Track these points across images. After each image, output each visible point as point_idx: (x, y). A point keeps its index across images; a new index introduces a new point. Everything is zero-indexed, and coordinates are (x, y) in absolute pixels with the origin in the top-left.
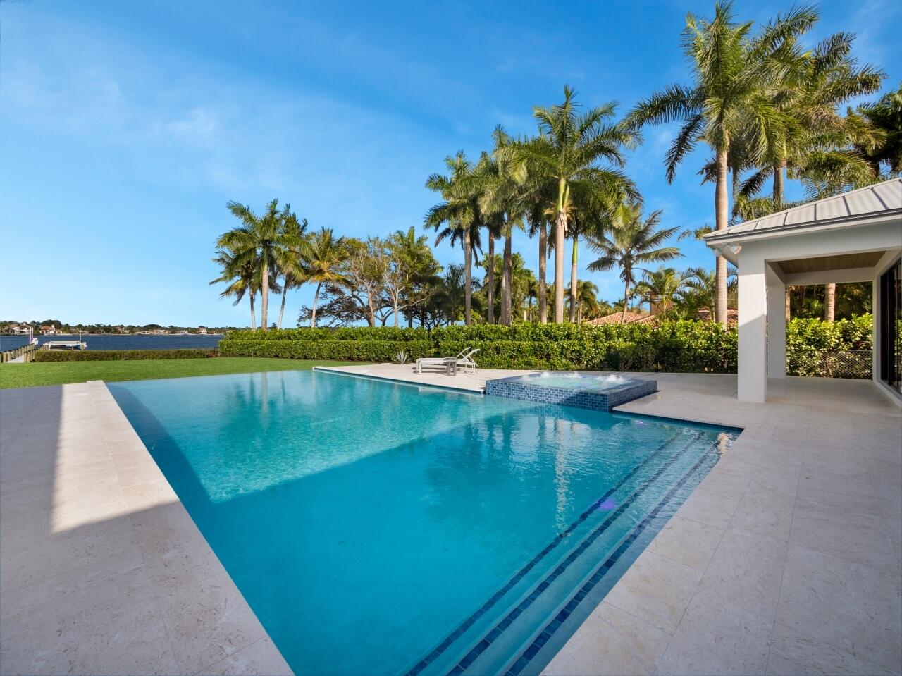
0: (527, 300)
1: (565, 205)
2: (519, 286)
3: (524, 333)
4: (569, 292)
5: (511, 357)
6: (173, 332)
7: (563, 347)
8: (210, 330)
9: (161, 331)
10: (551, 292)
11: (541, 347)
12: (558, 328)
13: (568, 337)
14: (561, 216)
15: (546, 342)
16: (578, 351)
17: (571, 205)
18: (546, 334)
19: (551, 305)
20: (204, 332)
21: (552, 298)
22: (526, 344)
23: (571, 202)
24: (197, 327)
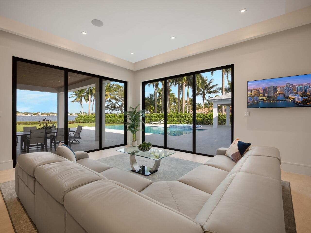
0: (173, 104)
1: (185, 81)
2: (171, 100)
3: (174, 116)
4: (186, 102)
5: (171, 122)
6: (26, 114)
7: (184, 119)
8: (42, 114)
9: (21, 114)
10: (181, 101)
11: (179, 119)
12: (183, 114)
13: (185, 117)
14: (184, 84)
15: (180, 118)
16: (188, 120)
17: (186, 81)
18: (180, 116)
19: (181, 106)
20: (40, 114)
21: (181, 103)
22: (175, 118)
23: (187, 80)
24: (36, 112)
